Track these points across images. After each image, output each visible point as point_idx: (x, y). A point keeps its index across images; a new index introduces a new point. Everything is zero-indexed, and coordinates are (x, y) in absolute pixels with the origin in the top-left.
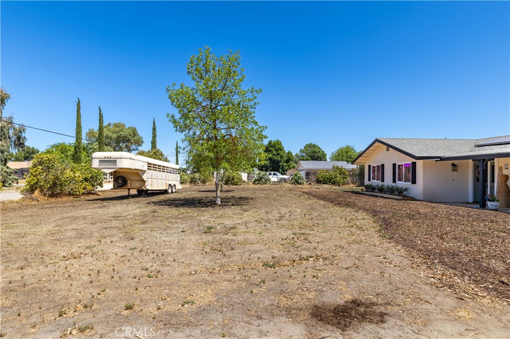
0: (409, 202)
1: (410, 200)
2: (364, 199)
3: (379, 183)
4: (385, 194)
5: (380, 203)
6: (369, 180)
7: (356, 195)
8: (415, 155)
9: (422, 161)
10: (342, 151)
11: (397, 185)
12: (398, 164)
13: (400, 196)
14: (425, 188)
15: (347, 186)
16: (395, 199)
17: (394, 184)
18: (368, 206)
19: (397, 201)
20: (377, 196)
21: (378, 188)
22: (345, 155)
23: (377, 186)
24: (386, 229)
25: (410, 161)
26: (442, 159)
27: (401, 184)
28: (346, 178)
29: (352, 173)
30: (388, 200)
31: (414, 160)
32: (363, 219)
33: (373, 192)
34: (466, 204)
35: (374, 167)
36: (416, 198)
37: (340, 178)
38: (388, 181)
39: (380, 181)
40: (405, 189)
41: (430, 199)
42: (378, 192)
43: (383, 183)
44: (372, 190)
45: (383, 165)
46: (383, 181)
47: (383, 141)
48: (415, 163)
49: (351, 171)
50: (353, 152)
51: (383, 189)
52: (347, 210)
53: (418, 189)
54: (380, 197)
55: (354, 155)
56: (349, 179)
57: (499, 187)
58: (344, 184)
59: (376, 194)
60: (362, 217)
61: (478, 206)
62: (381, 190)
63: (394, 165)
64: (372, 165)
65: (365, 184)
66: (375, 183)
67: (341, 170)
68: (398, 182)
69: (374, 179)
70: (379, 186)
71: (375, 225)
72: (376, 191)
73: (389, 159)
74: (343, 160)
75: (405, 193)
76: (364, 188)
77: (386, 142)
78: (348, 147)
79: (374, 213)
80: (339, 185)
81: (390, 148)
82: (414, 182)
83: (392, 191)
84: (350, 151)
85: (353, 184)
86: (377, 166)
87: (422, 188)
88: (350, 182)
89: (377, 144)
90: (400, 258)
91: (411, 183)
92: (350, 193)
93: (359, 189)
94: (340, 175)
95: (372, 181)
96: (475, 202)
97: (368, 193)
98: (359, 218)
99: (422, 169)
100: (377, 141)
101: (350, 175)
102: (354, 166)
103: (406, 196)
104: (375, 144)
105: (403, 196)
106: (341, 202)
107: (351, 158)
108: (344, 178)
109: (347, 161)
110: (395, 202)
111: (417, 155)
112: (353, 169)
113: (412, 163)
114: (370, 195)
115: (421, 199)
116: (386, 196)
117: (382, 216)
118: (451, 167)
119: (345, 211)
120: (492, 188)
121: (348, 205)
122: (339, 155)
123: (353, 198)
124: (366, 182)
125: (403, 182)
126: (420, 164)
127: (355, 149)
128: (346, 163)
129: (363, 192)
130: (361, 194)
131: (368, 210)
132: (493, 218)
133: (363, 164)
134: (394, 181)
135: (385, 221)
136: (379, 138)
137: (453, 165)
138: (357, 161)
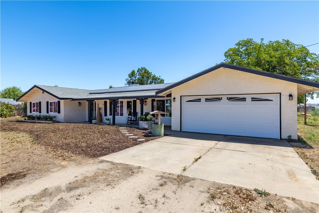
0: (56, 124)
1: (57, 123)
2: (25, 125)
3: (37, 114)
4: (42, 120)
5: (37, 126)
6: (31, 112)
7: (20, 123)
8: (59, 97)
9: (63, 100)
10: (9, 90)
11: (50, 114)
12: (49, 102)
13: (51, 121)
14: (65, 116)
15: (13, 117)
16: (47, 123)
17: (47, 114)
18: (28, 129)
19: (48, 124)
20: (36, 123)
21: (37, 117)
22: (12, 94)
23: (36, 116)
24: (37, 139)
25: (57, 100)
26: (73, 100)
27: (52, 114)
28: (12, 111)
29: (18, 108)
30: (43, 124)
31: (59, 100)
32: (23, 137)
33: (34, 120)
34: (85, 122)
35: (34, 104)
36: (60, 121)
37: (6, 111)
38: (44, 113)
39: (39, 113)
40: (54, 117)
41: (68, 121)
42: (37, 119)
43: (40, 114)
44: (33, 118)
45: (40, 103)
46: (40, 112)
47: (40, 87)
48: (60, 101)
49: (17, 106)
50: (19, 91)
51: (40, 117)
52: (11, 133)
53: (61, 116)
54: (38, 123)
55: (20, 94)
56: (15, 112)
57: (97, 113)
58: (10, 116)
59: (35, 121)
60: (22, 136)
61: (89, 123)
62: (39, 118)
63: (48, 102)
64: (33, 102)
65: (28, 115)
66: (35, 114)
67: (7, 105)
68: (50, 113)
69: (34, 111)
70: (38, 116)
71: (30, 139)
72: (36, 119)
73: (44, 99)
74: (10, 98)
75: (54, 119)
76: (26, 118)
77: (41, 88)
78: (14, 88)
79: (31, 132)
80: (5, 117)
81: (45, 92)
82: (59, 112)
83: (46, 118)
84: (17, 91)
85: (18, 116)
86: (36, 103)
87: (63, 116)
88: (16, 114)
89: (35, 88)
90: (41, 152)
91: (57, 113)
92: (15, 122)
93: (23, 119)
94: (6, 109)
95: (33, 113)
96: (89, 121)
97: (29, 121)
98: (19, 136)
99: (63, 105)
100: (35, 86)
101: (16, 109)
102: (20, 103)
103: (55, 121)
104: (34, 88)
105: (53, 121)
106: (6, 129)
107: (17, 96)
108: (11, 111)
109: (14, 99)
110: (47, 125)
111: (60, 97)
112: (19, 105)
113: (58, 101)
114: (31, 122)
115: (63, 122)
116: (42, 122)
117: (36, 133)
118: (78, 104)
119: (9, 134)
120: (95, 113)
121: (12, 130)
122: (6, 94)
123: (17, 125)
124: (29, 114)
125: (53, 113)
126: (62, 102)
127: (21, 89)
128: (12, 100)
129: (26, 121)
130: (24, 122)
131: (27, 131)
132: (92, 127)
133: (26, 101)
134: (48, 112)
135: (37, 136)
136: (37, 85)
137: (79, 103)
138: (21, 99)
